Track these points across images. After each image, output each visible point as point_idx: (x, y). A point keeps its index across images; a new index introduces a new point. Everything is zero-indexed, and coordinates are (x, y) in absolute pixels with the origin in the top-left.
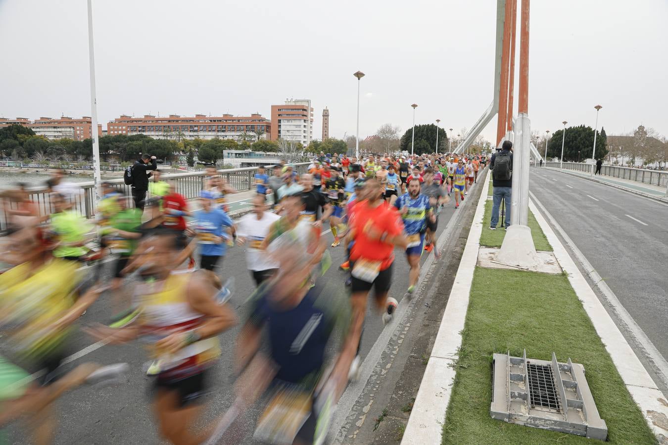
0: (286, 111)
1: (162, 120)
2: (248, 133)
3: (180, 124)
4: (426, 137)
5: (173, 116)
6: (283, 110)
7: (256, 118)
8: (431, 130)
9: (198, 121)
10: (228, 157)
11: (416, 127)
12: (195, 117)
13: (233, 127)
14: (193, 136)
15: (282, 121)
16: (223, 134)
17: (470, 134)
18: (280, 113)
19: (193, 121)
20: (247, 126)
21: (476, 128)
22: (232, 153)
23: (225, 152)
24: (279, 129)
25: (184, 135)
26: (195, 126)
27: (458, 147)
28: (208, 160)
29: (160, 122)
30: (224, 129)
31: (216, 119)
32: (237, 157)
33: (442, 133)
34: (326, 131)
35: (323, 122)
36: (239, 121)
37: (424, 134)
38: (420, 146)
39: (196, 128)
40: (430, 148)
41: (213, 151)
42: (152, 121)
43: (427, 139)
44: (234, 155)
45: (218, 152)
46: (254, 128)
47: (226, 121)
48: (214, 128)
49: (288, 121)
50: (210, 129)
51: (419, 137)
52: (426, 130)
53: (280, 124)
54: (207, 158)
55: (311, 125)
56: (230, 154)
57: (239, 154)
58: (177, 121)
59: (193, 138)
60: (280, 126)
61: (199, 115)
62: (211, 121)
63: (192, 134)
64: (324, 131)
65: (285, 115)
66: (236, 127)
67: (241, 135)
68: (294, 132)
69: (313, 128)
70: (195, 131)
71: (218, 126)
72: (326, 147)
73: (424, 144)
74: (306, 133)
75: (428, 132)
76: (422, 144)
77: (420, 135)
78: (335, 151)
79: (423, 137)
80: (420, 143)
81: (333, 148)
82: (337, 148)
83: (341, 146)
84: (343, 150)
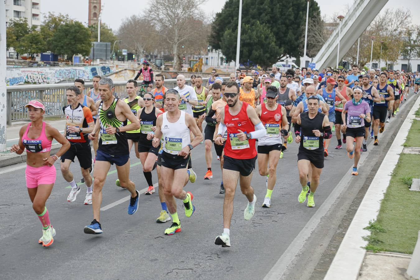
4: (267, 18)
27: (338, 41)
33: (315, 8)
34: (95, 7)
37: (265, 10)
38: (250, 39)
40: (273, 44)
43: (272, 21)
51: (253, 17)
64: (93, 5)
72: (42, 37)
73: (259, 34)
74: (21, 5)
75: (275, 5)
76: (255, 33)
77: (255, 10)
78: (62, 47)
79: (261, 16)
80: (249, 31)
81: (55, 41)
82: (66, 40)
83: (75, 37)
84: (79, 46)
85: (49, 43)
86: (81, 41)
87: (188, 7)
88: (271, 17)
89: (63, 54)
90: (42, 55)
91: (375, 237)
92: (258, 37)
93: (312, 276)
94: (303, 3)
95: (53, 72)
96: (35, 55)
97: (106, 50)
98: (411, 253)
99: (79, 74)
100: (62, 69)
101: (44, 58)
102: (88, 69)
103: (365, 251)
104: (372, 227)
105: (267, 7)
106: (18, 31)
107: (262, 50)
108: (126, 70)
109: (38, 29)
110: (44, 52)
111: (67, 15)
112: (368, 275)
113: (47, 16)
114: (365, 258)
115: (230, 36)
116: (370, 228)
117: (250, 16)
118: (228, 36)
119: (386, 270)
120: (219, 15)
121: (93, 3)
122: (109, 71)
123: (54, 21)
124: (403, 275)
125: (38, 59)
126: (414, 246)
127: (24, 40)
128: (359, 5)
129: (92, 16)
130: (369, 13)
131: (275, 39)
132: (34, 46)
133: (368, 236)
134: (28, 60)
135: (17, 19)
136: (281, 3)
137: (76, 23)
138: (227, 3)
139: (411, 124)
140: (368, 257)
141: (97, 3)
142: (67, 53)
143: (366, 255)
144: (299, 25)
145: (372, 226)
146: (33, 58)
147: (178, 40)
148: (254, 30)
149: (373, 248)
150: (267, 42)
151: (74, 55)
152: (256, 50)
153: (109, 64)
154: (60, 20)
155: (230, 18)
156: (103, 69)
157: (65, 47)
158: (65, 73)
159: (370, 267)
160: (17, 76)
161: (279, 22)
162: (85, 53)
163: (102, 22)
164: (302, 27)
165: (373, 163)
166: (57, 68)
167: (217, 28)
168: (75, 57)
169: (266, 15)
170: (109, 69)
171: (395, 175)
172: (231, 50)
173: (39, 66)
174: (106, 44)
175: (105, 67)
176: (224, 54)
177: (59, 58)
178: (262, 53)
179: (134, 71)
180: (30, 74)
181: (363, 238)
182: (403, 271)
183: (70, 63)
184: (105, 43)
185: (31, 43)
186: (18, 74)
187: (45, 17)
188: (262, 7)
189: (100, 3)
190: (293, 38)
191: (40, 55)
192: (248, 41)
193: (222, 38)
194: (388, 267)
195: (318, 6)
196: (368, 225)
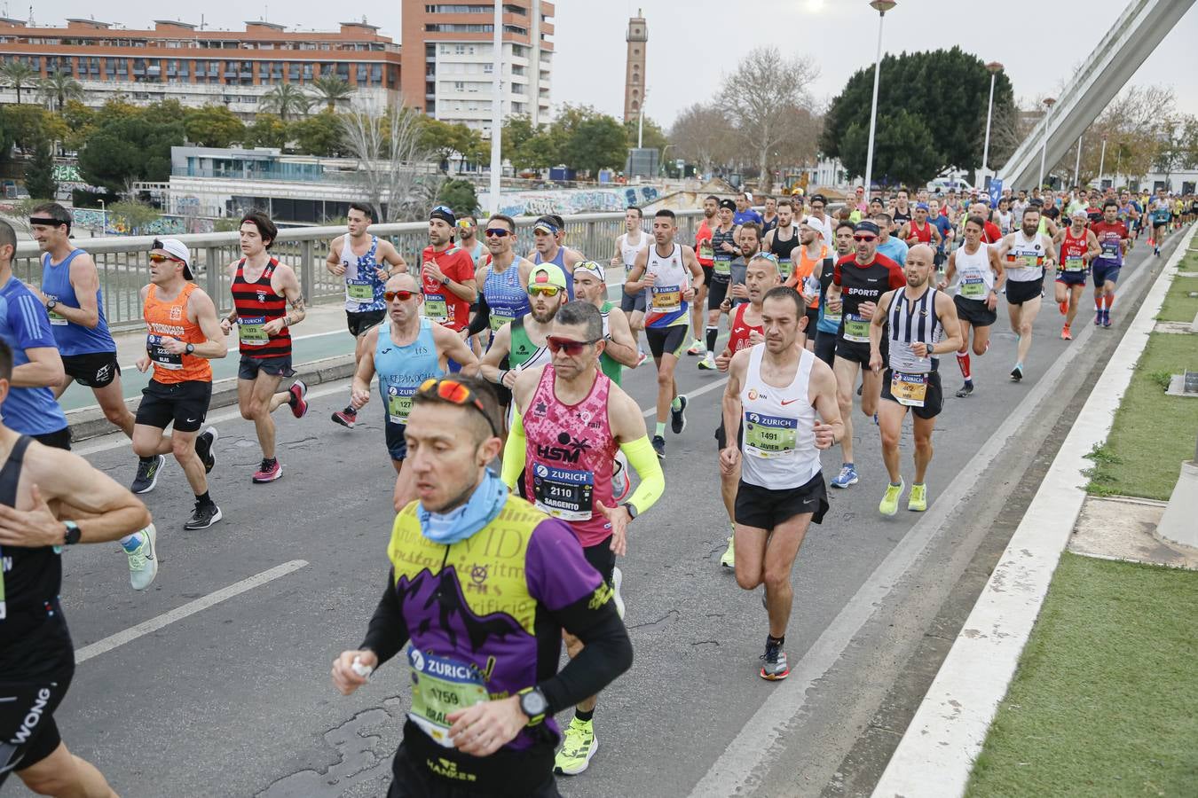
0: (452, 11)
1: (45, 36)
2: (297, 89)
3: (100, 52)
4: (922, 102)
5: (78, 21)
6: (443, 8)
7: (359, 36)
8: (945, 73)
9: (163, 43)
10: (189, 174)
11: (888, 63)
12: (153, 28)
13: (278, 67)
14: (146, 95)
15: (438, 48)
16: (243, 90)
17: (1088, 72)
18: (432, 18)
19: (144, 42)
20: (323, 64)
21: (1123, 40)
22: (201, 159)
23: (179, 154)
24: (430, 78)
25: (77, 89)
26: (153, 61)
27: (1043, 142)
28: (111, 183)
29: (37, 42)
30: (247, 75)
31: (222, 39)
32: (218, 174)
33: (1004, 85)
34: (636, 92)
35: (629, 61)
36: (296, 46)
37: (916, 90)
38: (891, 138)
39: (154, 69)
40: (929, 147)
41: (132, 148)
42: (11, 39)
43: (929, 109)
44: (209, 166)
45: (153, 155)
46: (347, 73)
47: (255, 44)
48: (215, 69)
49: (460, 47)
50: (201, 74)
51: (896, 103)
52: (923, 71)
53: (430, 60)
54: (112, 177)
55: (544, 66)
56: (196, 164)
57: (228, 163)
58: (92, 41)
59: (145, 104)
60: (431, 68)
61: (166, 23)
62: (204, 44)
63: (140, 87)
64: (632, 90)
65: (449, 29)
66: (286, 67)
67: (268, 97)
68: (481, 86)
69: (552, 76)
70: (152, 78)
71: (228, 62)
72: (551, 142)
73: (905, 131)
74: (521, 93)
75: (934, 82)
76: (898, 129)
77: (898, 92)
78: (582, 157)
79: (910, 101)
80: (891, 126)
81: (573, 147)
82: (588, 146)
83: (603, 141)
84: (608, 155)
85: (563, 151)
86: (612, 147)
87: (786, 89)
88: (927, 103)
89: (584, 169)
90: (552, 171)
91: (1102, 470)
92: (903, 136)
93: (991, 533)
94: (983, 78)
95: (568, 197)
96: (541, 171)
97: (651, 162)
98: (1167, 499)
99: (608, 200)
100: (582, 192)
101: (555, 176)
102: (622, 192)
103: (1085, 493)
104: (1097, 454)
105: (919, 85)
106: (516, 133)
107: (910, 159)
108: (681, 192)
109: (547, 129)
110: (555, 166)
111: (592, 106)
112: (1089, 533)
113: (561, 109)
114: (1084, 505)
115: (857, 134)
116: (1095, 456)
117: (890, 102)
118: (854, 135)
119: (1120, 525)
120: (837, 101)
121: (633, 86)
122: (655, 194)
123: (572, 116)
124: (1150, 534)
125: (546, 177)
126: (1172, 487)
127: (525, 148)
128: (1083, 79)
129: (630, 106)
130: (1100, 93)
131: (932, 140)
132: (540, 156)
133: (1091, 470)
134: (531, 179)
135: (517, 114)
136: (944, 79)
137: (606, 117)
138: (851, 80)
139: (1169, 284)
140: (1089, 503)
141: (638, 86)
142: (590, 167)
143: (1086, 500)
144: (975, 117)
145: (1098, 452)
146: (538, 175)
147: (768, 143)
148: (895, 126)
149: (1099, 489)
150: (920, 144)
151: (601, 171)
152: (901, 159)
153: (654, 183)
154: (581, 115)
155: (857, 105)
156: (646, 191)
157: (587, 158)
158: (586, 199)
159: (1092, 520)
160: (513, 205)
161: (941, 110)
162: (619, 166)
163: (646, 116)
164: (980, 119)
165: (1100, 349)
166: (573, 191)
167: (835, 121)
168: (602, 174)
169: (919, 99)
170: (654, 192)
171: (1140, 369)
172: (857, 158)
173: (547, 187)
174: (652, 152)
175: (648, 189)
176: (845, 164)
177: (578, 175)
178: (909, 162)
179: (694, 194)
180: (533, 201)
181: (1082, 472)
182: (1150, 528)
183: (594, 182)
184: (649, 150)
185: (536, 151)
186: (516, 201)
187: (558, 110)
188: (911, 85)
189: (643, 86)
190: (965, 137)
191: (548, 170)
192: (888, 143)
193: (842, 139)
194: (1125, 521)
195: (1010, 82)
196: (1092, 451)
